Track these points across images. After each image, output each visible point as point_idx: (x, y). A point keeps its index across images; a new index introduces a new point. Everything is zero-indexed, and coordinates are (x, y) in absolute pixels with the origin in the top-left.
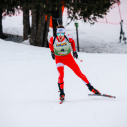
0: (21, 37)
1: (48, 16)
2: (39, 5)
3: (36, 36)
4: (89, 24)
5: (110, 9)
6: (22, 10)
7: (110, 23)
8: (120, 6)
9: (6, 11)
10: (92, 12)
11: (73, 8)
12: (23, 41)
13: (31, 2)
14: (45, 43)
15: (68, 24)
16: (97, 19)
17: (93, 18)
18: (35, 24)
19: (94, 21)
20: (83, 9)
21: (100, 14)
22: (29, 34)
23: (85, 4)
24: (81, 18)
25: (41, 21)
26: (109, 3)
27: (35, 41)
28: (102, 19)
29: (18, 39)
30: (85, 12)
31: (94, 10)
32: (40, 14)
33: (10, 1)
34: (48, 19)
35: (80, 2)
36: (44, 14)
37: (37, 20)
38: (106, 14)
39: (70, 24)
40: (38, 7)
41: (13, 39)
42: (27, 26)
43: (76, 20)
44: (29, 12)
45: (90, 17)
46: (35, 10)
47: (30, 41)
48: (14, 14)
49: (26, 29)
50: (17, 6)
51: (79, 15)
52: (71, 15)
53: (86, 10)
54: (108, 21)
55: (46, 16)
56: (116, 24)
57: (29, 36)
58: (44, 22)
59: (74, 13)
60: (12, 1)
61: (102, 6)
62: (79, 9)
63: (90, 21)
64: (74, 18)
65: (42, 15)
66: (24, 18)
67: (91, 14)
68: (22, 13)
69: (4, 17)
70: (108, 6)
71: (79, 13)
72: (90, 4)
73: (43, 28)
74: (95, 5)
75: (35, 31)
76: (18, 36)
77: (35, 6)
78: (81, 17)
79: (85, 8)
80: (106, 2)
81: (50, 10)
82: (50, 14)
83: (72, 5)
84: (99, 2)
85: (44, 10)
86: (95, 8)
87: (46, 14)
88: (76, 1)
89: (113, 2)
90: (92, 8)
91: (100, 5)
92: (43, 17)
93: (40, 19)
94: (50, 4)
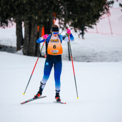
0: (15, 48)
1: (40, 27)
2: (31, 16)
3: (28, 47)
5: (100, 19)
6: (15, 21)
8: (110, 17)
11: (63, 19)
12: (17, 51)
13: (23, 14)
16: (87, 30)
18: (28, 35)
20: (74, 20)
21: (90, 25)
22: (22, 45)
23: (76, 15)
25: (34, 32)
27: (28, 51)
28: (92, 29)
30: (76, 23)
32: (33, 25)
33: (3, 13)
34: (40, 30)
35: (71, 13)
36: (36, 25)
37: (29, 31)
38: (96, 24)
40: (30, 19)
42: (20, 37)
44: (22, 24)
46: (27, 21)
47: (23, 52)
48: (7, 26)
49: (19, 40)
50: (11, 18)
51: (70, 26)
52: (62, 26)
53: (76, 20)
54: (98, 31)
55: (38, 27)
56: (106, 34)
57: (22, 47)
58: (36, 33)
59: (65, 24)
60: (5, 14)
61: (92, 16)
62: (69, 20)
64: (65, 28)
65: (34, 26)
66: (17, 29)
68: (15, 24)
71: (70, 23)
72: (80, 15)
74: (85, 16)
75: (28, 42)
76: (11, 47)
77: (27, 18)
78: (71, 27)
79: (75, 19)
80: (96, 13)
81: (42, 21)
82: (42, 25)
83: (63, 16)
84: (89, 13)
85: (36, 21)
86: (85, 19)
87: (38, 25)
88: (67, 12)
89: (102, 13)
90: (82, 18)
91: (90, 16)
92: (35, 28)
93: (33, 30)
94: (42, 16)
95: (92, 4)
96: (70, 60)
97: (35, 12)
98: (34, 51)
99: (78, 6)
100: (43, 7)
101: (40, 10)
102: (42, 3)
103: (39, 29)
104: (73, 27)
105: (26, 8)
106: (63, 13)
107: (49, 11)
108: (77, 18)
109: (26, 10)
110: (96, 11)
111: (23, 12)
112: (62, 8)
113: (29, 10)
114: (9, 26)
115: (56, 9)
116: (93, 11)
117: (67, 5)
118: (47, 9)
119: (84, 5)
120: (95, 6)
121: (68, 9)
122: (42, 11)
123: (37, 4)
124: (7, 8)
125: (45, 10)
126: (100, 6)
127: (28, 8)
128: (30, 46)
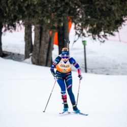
1: (53, 32)
2: (42, 20)
3: (38, 55)
5: (123, 26)
6: (24, 24)
9: (7, 26)
10: (102, 29)
11: (80, 24)
12: (25, 59)
13: (33, 16)
14: (49, 63)
15: (75, 41)
16: (108, 37)
17: (103, 36)
18: (38, 41)
19: (104, 39)
20: (92, 25)
21: (112, 32)
22: (31, 52)
23: (94, 19)
25: (45, 38)
26: (122, 19)
27: (38, 60)
30: (94, 29)
32: (44, 30)
33: (11, 15)
35: (89, 17)
36: (48, 30)
37: (40, 36)
38: (118, 31)
39: (76, 42)
41: (13, 58)
42: (29, 43)
43: (83, 37)
44: (31, 28)
45: (100, 35)
46: (38, 25)
47: (32, 60)
48: (15, 29)
49: (28, 47)
50: (19, 20)
51: (87, 32)
52: (78, 32)
53: (95, 26)
54: (121, 39)
55: (51, 32)
57: (31, 54)
58: (48, 39)
60: (12, 15)
61: (113, 22)
63: (100, 39)
64: (81, 35)
65: (46, 31)
66: (26, 34)
67: (101, 31)
68: (23, 28)
69: (4, 33)
71: (88, 29)
72: (100, 19)
73: (47, 46)
74: (105, 21)
75: (38, 49)
76: (19, 54)
77: (38, 21)
78: (89, 34)
79: (94, 24)
80: (118, 18)
81: (56, 25)
82: (55, 30)
84: (110, 18)
85: (48, 25)
86: (105, 24)
87: (50, 30)
88: (84, 16)
90: (102, 24)
91: (111, 21)
92: (47, 33)
93: (44, 35)
94: (55, 19)
95: (114, 8)
96: (86, 72)
97: (48, 14)
98: (45, 60)
99: (97, 10)
100: (57, 9)
101: (53, 12)
102: (56, 5)
103: (52, 34)
104: (91, 34)
105: (37, 10)
106: (81, 17)
107: (63, 14)
108: (96, 23)
109: (37, 12)
110: (118, 16)
111: (33, 14)
112: (79, 11)
113: (40, 12)
114: (17, 30)
115: (71, 12)
116: (115, 15)
117: (85, 7)
118: (61, 12)
119: (104, 8)
120: (117, 10)
121: (86, 12)
122: (56, 13)
123: (50, 5)
124: (15, 9)
125: (59, 13)
126: (123, 10)
127: (39, 9)
128: (40, 54)
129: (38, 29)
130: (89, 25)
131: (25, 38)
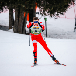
0: (8, 27)
1: (26, 13)
2: (20, 5)
3: (17, 27)
4: (54, 18)
5: (68, 8)
6: (8, 8)
7: (68, 18)
12: (9, 30)
13: (14, 3)
14: (24, 32)
16: (59, 15)
17: (56, 15)
18: (17, 18)
19: (57, 17)
20: (50, 8)
21: (61, 12)
22: (13, 25)
23: (52, 5)
24: (48, 15)
25: (22, 16)
27: (17, 30)
28: (62, 15)
29: (5, 28)
30: (51, 11)
31: (57, 10)
32: (21, 11)
34: (26, 15)
36: (23, 12)
37: (18, 16)
38: (65, 12)
40: (19, 7)
41: (2, 28)
42: (11, 20)
43: (45, 16)
44: (13, 10)
45: (55, 14)
46: (17, 9)
47: (14, 30)
48: (3, 11)
49: (11, 22)
50: (5, 6)
51: (47, 13)
52: (42, 12)
53: (52, 9)
54: (66, 17)
55: (25, 13)
56: (72, 19)
57: (13, 27)
59: (44, 11)
60: (1, 3)
61: (63, 6)
63: (55, 17)
64: (44, 14)
65: (22, 12)
66: (10, 14)
67: (55, 12)
68: (8, 10)
70: (67, 6)
72: (55, 5)
73: (23, 21)
74: (58, 6)
75: (17, 23)
76: (5, 26)
77: (17, 6)
79: (51, 8)
81: (28, 9)
82: (28, 12)
83: (43, 5)
84: (61, 4)
85: (23, 9)
88: (45, 3)
89: (70, 4)
92: (23, 13)
93: (21, 15)
94: (28, 5)
97: (23, 2)
98: (22, 30)
104: (49, 14)
106: (43, 3)
107: (33, 2)
110: (66, 3)
113: (19, 1)
116: (64, 2)
122: (28, 1)
125: (30, 1)
128: (19, 26)
129: (17, 11)
130: (48, 8)
131: (9, 16)
